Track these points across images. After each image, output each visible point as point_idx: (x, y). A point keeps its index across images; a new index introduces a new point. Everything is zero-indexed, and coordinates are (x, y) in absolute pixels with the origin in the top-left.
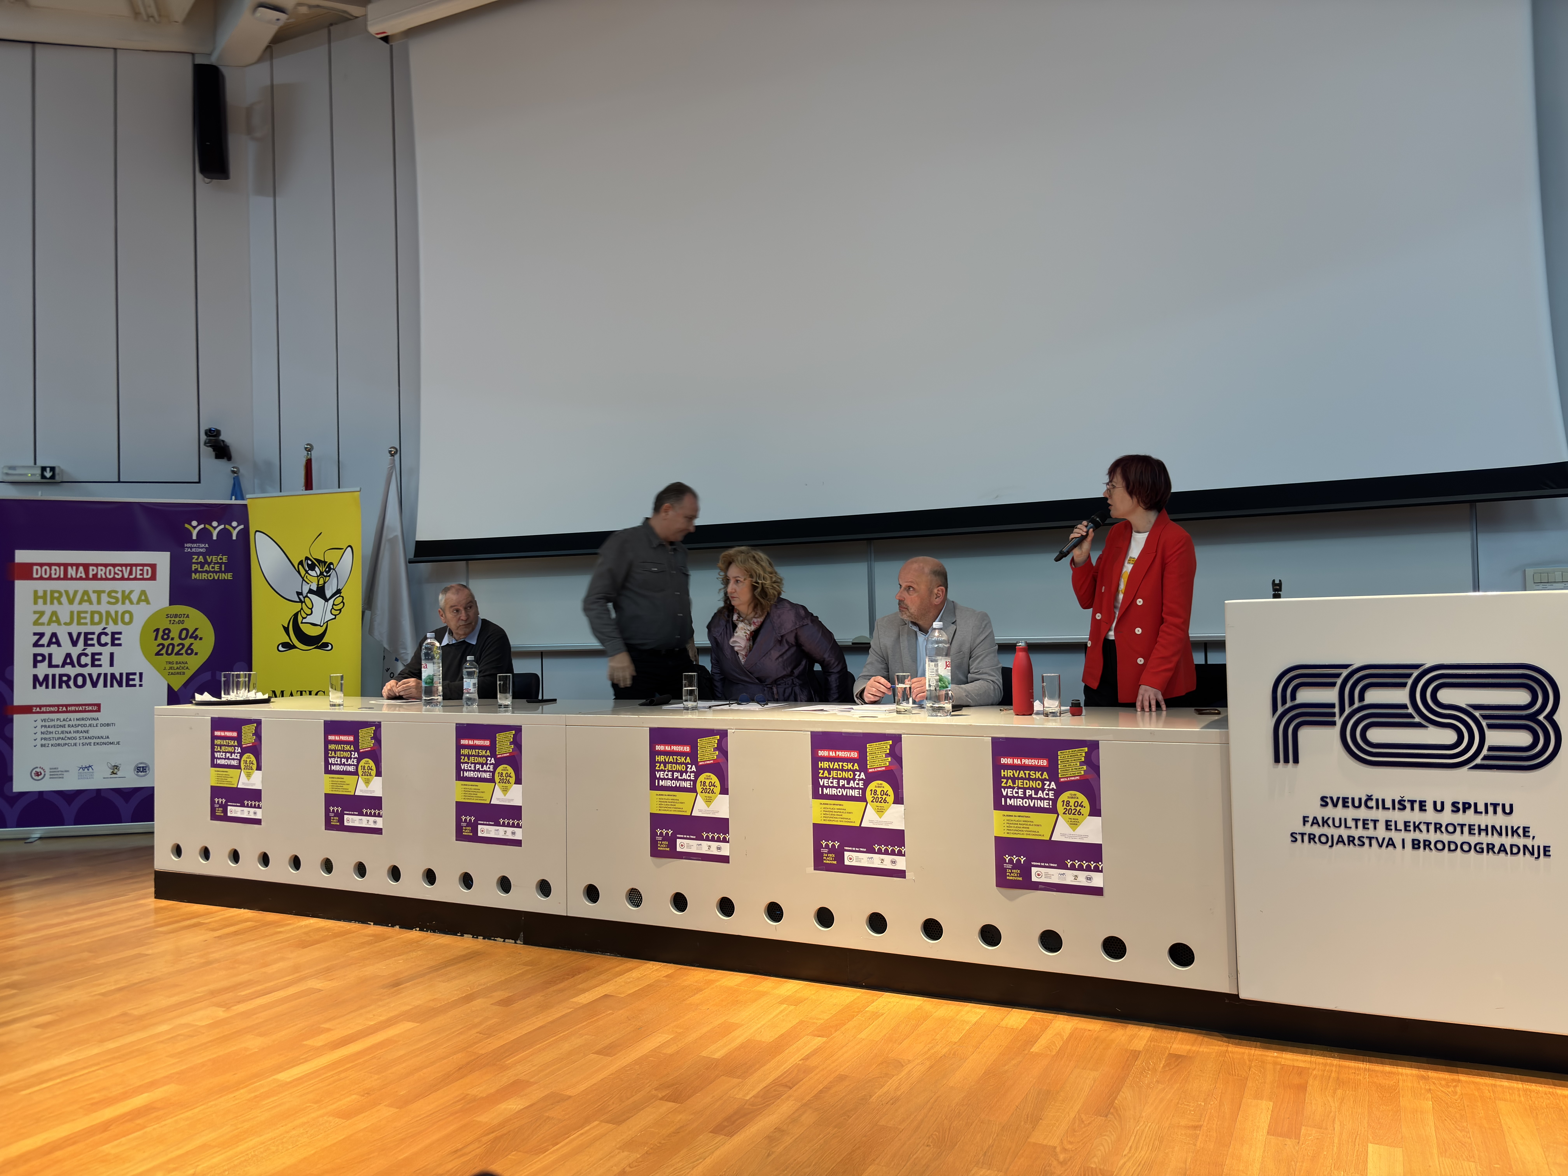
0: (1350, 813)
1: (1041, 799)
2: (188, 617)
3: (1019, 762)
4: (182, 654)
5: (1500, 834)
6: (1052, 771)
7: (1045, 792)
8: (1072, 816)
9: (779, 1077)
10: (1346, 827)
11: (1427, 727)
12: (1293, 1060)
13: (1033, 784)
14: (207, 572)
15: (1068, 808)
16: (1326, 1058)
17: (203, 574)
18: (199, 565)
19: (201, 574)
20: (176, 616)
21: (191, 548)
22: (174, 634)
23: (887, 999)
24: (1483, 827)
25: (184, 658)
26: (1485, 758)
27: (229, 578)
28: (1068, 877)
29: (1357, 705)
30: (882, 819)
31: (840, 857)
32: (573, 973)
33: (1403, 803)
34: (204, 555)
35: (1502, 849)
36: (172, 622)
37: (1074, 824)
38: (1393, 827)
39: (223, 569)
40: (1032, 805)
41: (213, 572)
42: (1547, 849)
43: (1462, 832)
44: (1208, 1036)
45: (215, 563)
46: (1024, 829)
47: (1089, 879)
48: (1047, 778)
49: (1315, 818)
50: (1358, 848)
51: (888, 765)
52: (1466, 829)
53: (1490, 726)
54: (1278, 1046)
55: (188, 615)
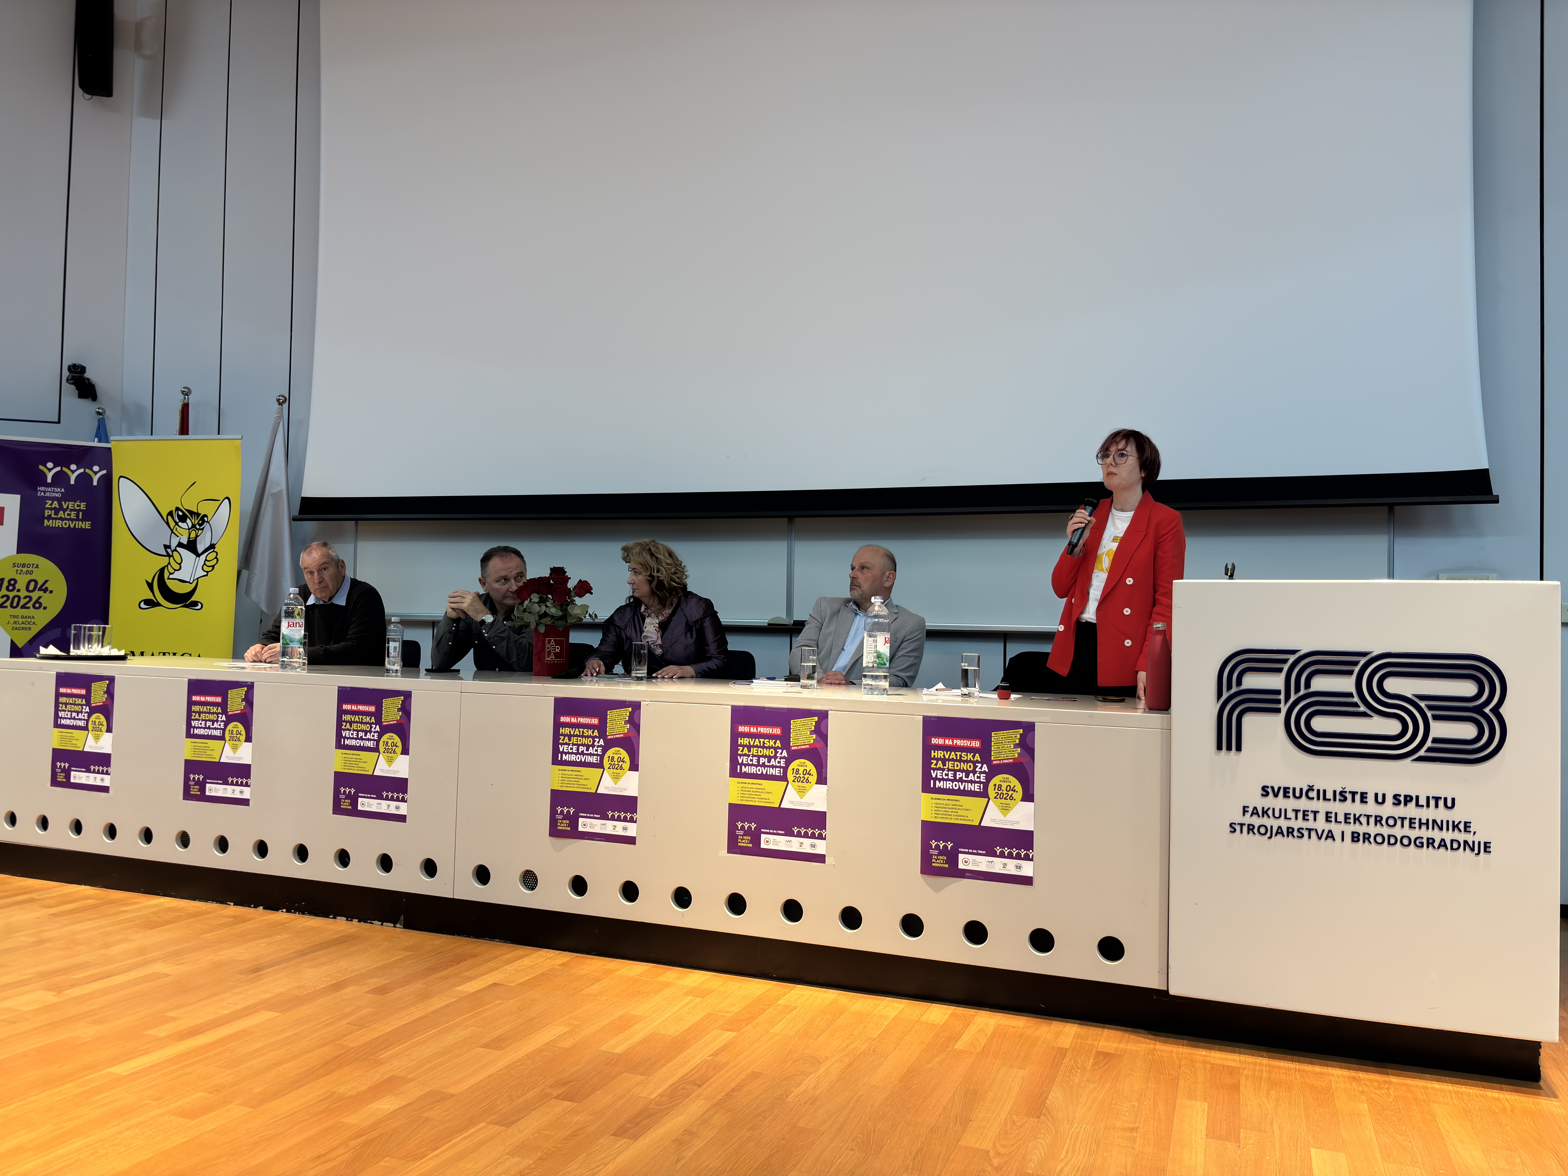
0: (1291, 804)
1: (971, 782)
2: (38, 568)
3: (951, 743)
4: (29, 608)
5: (1441, 829)
6: (985, 753)
7: (976, 775)
8: (1003, 801)
9: (687, 1074)
10: (1286, 818)
11: (1372, 716)
12: (1222, 1059)
13: (964, 766)
14: (62, 519)
15: (1000, 792)
16: (1254, 1057)
17: (57, 521)
18: (53, 511)
19: (54, 521)
20: (24, 565)
21: (45, 492)
22: (21, 585)
23: (800, 992)
24: (1424, 821)
25: (31, 612)
26: (1429, 750)
27: (87, 527)
28: (996, 865)
29: (1303, 692)
30: (803, 800)
31: (756, 840)
32: (459, 959)
33: (1344, 794)
34: (59, 500)
35: (1443, 844)
36: (19, 572)
37: (1005, 809)
38: (1333, 819)
39: (80, 517)
40: (962, 788)
41: (68, 520)
42: (1488, 845)
43: (1402, 826)
44: (1134, 1034)
45: (71, 510)
46: (953, 814)
47: (1019, 867)
48: (979, 760)
49: (1255, 808)
50: (1296, 840)
51: (812, 742)
52: (1407, 823)
53: (1435, 718)
54: (1205, 1045)
55: (37, 565)
